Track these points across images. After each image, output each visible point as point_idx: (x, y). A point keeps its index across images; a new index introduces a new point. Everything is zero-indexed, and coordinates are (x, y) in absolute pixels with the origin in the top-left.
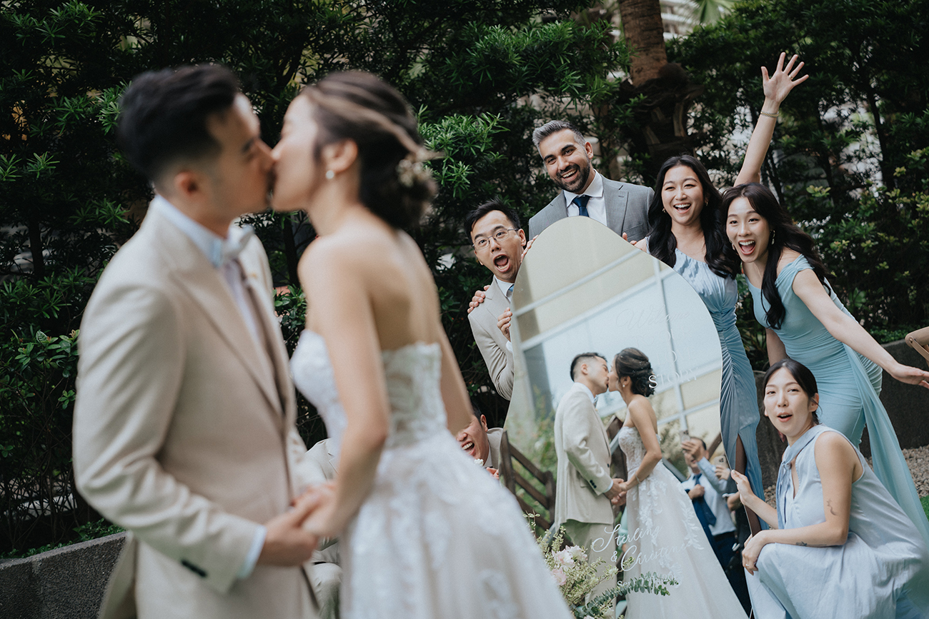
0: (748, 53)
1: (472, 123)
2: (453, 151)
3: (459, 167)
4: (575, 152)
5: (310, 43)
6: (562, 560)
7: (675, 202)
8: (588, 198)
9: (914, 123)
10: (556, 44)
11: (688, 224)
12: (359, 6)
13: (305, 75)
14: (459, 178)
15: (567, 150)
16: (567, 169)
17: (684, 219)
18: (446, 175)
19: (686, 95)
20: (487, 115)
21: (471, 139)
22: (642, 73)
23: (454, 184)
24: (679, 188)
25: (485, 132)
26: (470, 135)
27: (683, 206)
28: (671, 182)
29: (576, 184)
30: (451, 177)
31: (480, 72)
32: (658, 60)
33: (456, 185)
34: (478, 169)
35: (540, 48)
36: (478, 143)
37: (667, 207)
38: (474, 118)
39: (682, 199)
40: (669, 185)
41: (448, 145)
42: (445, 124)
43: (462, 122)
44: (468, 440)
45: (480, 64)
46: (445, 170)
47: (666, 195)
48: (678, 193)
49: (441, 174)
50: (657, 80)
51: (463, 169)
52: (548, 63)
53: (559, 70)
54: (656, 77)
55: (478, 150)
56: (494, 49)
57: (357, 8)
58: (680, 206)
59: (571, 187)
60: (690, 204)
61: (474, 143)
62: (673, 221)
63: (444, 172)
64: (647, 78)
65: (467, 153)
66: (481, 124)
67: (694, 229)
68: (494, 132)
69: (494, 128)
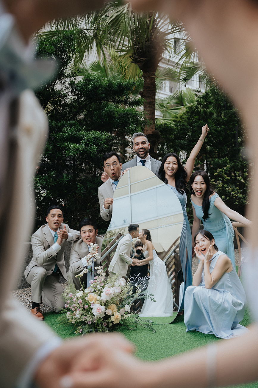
0: (175, 133)
1: (100, 134)
2: (93, 141)
3: (94, 147)
4: (146, 144)
5: (51, 100)
6: (121, 284)
7: (169, 168)
8: (145, 161)
9: (218, 162)
10: (130, 114)
11: (171, 176)
12: (69, 92)
13: (47, 111)
14: (94, 150)
15: (143, 143)
16: (142, 148)
17: (171, 174)
18: (89, 149)
19: (159, 140)
20: (106, 132)
21: (99, 139)
22: (147, 132)
23: (92, 152)
24: (171, 164)
25: (104, 138)
26: (99, 138)
27: (171, 170)
28: (169, 161)
29: (143, 155)
30: (91, 150)
31: (105, 118)
32: (153, 129)
33: (92, 153)
34: (100, 149)
35: (124, 115)
36: (101, 140)
37: (165, 169)
38: (101, 132)
39: (172, 168)
40: (168, 162)
41: (91, 139)
42: (91, 133)
43: (97, 133)
44: (90, 237)
45: (105, 115)
46: (89, 147)
47: (166, 165)
48: (171, 166)
49: (88, 148)
50: (152, 134)
51: (95, 148)
52: (126, 120)
53: (130, 122)
54: (151, 133)
55: (100, 143)
56: (111, 112)
57: (68, 92)
58: (170, 170)
59: (141, 156)
60: (174, 170)
61: (100, 141)
62: (166, 174)
63: (89, 148)
64: (149, 133)
65: (97, 143)
66: (103, 135)
67: (172, 178)
68: (107, 138)
69: (107, 137)
